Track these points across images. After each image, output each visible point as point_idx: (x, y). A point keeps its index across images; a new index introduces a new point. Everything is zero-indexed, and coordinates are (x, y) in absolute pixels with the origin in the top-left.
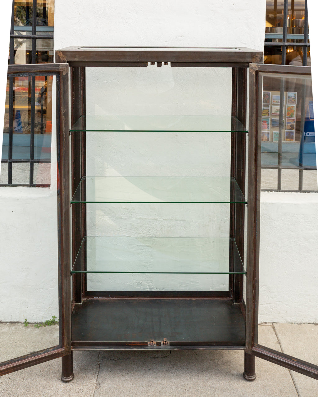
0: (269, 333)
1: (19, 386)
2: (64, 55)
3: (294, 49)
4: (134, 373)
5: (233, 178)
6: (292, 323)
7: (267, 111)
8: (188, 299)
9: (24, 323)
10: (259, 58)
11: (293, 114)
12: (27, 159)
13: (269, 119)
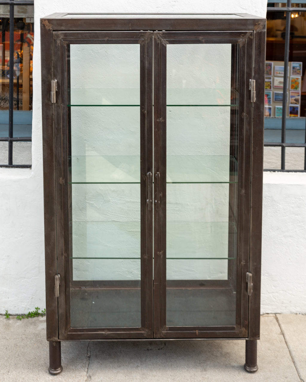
0: (272, 324)
1: (4, 379)
2: (50, 23)
3: (299, 14)
4: (126, 366)
5: (233, 157)
6: (297, 314)
7: (269, 83)
8: (183, 288)
9: (4, 315)
10: (262, 26)
11: (298, 87)
12: (6, 137)
13: (271, 92)
